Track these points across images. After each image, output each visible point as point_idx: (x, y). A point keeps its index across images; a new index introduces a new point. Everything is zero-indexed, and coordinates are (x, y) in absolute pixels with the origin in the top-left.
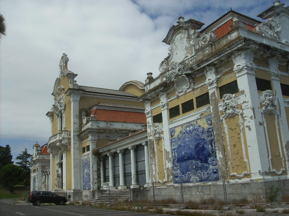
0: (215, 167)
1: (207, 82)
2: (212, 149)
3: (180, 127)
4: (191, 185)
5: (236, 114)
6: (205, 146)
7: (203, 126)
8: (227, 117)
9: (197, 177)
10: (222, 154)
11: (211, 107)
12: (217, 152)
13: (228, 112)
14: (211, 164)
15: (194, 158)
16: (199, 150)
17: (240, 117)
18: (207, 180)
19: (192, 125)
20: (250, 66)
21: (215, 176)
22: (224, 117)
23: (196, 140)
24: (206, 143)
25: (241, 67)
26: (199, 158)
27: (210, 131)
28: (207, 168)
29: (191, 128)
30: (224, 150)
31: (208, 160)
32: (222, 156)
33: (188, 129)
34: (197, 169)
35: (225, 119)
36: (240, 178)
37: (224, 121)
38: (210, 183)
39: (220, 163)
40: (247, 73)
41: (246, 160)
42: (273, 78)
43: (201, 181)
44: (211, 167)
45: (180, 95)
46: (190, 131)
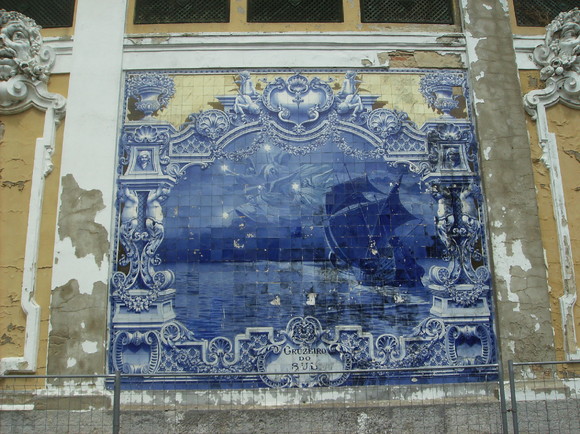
0: (470, 312)
2: (457, 223)
4: (269, 400)
6: (408, 202)
7: (403, 107)
8: (560, 103)
9: (326, 359)
10: (529, 255)
11: (472, 42)
12: (499, 241)
14: (446, 295)
15: (317, 255)
16: (358, 216)
18: (413, 374)
19: (316, 86)
21: (469, 357)
22: (543, 98)
23: (346, 163)
24: (415, 189)
26: (348, 257)
27: (450, 140)
29: (312, 99)
30: (536, 235)
31: (421, 272)
32: (526, 265)
33: (284, 99)
35: (548, 108)
37: (541, 115)
38: (431, 394)
39: (513, 297)
43: (354, 381)
44: (440, 309)
46: (299, 113)
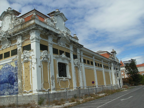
0: (17, 87)
1: (17, 43)
2: (16, 78)
3: (2, 65)
4: (5, 96)
5: (29, 61)
6: (13, 76)
7: (13, 66)
8: (25, 62)
9: (8, 92)
10: (21, 81)
11: (18, 56)
12: (18, 79)
13: (25, 59)
14: (15, 85)
15: (7, 83)
16: (10, 78)
17: (30, 62)
18: (12, 94)
19: (8, 65)
20: (37, 38)
21: (17, 91)
22: (23, 62)
23: (9, 73)
24: (14, 75)
25: (33, 38)
26: (9, 83)
27: (16, 69)
28: (13, 88)
29: (7, 66)
30: (22, 79)
31: (14, 83)
32: (20, 82)
34: (9, 88)
35: (24, 63)
36: (28, 93)
37: (23, 64)
38: (14, 95)
39: (19, 85)
40: (36, 41)
41: (31, 84)
42: (49, 45)
43: (10, 94)
44: (15, 87)
45: (4, 48)
46: (7, 68)
